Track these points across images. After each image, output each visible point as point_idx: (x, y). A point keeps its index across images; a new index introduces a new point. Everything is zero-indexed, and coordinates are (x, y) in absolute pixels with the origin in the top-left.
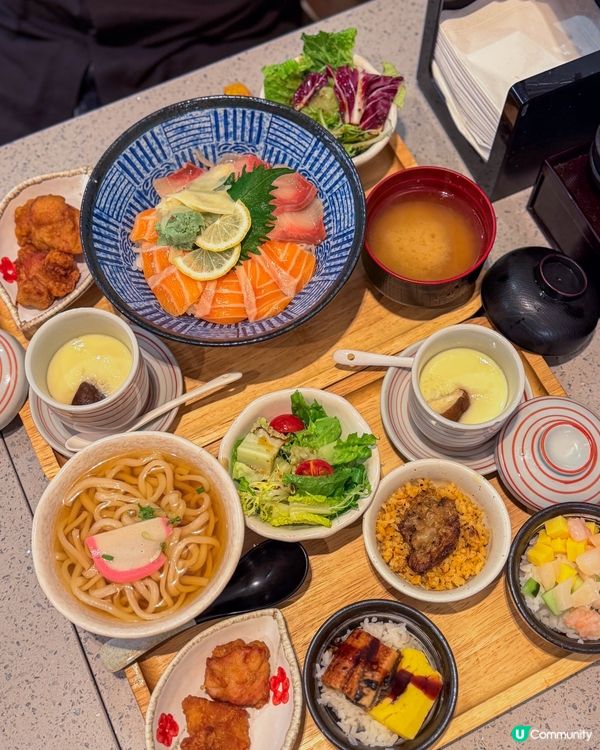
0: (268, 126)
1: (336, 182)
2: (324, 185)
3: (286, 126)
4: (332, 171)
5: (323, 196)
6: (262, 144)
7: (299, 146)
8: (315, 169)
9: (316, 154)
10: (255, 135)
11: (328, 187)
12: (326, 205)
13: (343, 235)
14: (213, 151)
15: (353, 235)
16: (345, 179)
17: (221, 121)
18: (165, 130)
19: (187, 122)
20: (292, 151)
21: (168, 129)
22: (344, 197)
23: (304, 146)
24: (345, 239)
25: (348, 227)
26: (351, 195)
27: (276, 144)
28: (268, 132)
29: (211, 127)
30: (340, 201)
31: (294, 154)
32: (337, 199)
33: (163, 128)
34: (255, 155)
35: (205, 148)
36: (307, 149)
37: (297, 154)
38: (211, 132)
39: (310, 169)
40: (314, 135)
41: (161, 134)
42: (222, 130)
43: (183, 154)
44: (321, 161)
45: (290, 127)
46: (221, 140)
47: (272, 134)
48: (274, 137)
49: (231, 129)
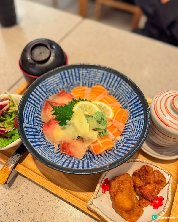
0: (28, 125)
1: (42, 90)
2: (44, 96)
3: (25, 116)
4: (38, 93)
5: (48, 97)
6: (37, 127)
7: (32, 110)
8: (38, 102)
9: (33, 102)
10: (34, 130)
11: (44, 94)
12: (51, 94)
13: (62, 79)
14: (50, 146)
15: (62, 72)
16: (40, 85)
17: (36, 144)
18: (56, 162)
19: (46, 156)
20: (34, 113)
21: (55, 161)
22: (47, 84)
23: (31, 108)
24: (64, 77)
25: (59, 78)
26: (46, 80)
27: (34, 121)
28: (31, 124)
29: (41, 147)
30: (49, 86)
31: (36, 113)
32: (48, 88)
33: (56, 163)
34: (42, 130)
35: (51, 149)
36: (32, 106)
37: (35, 111)
38: (43, 147)
39: (39, 104)
40: (26, 103)
41: (59, 163)
42: (40, 143)
43: (60, 155)
44: (35, 99)
45: (25, 114)
46: (44, 143)
47: (31, 123)
48: (32, 122)
49: (37, 140)
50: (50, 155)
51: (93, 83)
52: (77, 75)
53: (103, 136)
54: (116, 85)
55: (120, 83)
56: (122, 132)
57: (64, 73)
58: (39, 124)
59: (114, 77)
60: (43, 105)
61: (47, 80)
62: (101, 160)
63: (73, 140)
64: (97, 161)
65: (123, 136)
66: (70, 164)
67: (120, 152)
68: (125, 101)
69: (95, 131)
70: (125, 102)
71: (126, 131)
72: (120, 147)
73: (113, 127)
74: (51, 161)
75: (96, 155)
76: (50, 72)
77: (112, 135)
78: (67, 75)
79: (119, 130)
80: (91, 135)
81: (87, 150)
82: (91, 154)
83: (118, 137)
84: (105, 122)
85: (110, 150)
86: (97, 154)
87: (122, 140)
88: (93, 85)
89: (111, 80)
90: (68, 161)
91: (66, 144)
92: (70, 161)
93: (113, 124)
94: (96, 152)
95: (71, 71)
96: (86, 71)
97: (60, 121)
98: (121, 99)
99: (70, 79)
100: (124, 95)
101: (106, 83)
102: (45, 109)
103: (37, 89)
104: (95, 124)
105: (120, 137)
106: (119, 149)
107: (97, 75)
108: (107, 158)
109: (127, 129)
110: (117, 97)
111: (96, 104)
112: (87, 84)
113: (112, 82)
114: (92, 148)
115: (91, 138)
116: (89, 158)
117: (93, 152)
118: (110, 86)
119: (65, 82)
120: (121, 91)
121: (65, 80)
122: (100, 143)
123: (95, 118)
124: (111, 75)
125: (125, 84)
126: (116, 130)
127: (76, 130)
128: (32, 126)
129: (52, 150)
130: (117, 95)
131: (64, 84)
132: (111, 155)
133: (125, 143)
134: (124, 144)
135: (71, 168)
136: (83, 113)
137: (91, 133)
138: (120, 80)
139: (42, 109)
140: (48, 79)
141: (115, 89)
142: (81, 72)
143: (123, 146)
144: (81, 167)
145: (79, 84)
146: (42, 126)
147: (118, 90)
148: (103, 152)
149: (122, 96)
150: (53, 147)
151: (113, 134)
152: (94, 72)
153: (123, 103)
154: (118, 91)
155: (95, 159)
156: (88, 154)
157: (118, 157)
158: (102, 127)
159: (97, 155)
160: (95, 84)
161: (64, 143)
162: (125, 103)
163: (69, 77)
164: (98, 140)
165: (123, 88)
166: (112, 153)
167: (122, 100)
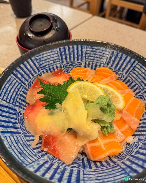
0: (5, 102)
1: (35, 64)
2: (36, 73)
3: (4, 91)
4: (29, 67)
5: (41, 74)
6: (17, 108)
7: (16, 85)
8: (27, 78)
9: (19, 76)
10: (12, 111)
11: (36, 70)
12: (45, 71)
13: (61, 55)
14: (28, 136)
15: (62, 48)
16: (33, 58)
17: (7, 130)
18: (28, 163)
19: (15, 150)
20: (18, 90)
21: (26, 162)
22: (42, 59)
23: (16, 83)
24: (63, 53)
25: (58, 53)
26: (41, 54)
27: (15, 100)
28: (9, 103)
29: (13, 136)
30: (44, 62)
31: (20, 90)
32: (43, 64)
33: (27, 165)
34: (23, 113)
35: (28, 141)
36: (17, 81)
37: (20, 88)
38: (16, 136)
39: (27, 81)
40: (10, 75)
41: (32, 166)
42: (13, 130)
43: (39, 152)
44: (23, 73)
45: (5, 89)
46: (20, 131)
47: (10, 101)
48: (12, 100)
49: (11, 125)
50: (23, 149)
51: (98, 64)
52: (80, 53)
53: (107, 132)
54: (127, 68)
55: (134, 65)
56: (135, 130)
57: (65, 49)
58: (22, 104)
59: (126, 58)
60: (33, 83)
61: (43, 55)
62: (101, 172)
63: (62, 132)
64: (94, 173)
65: (137, 137)
66: (49, 172)
67: (133, 163)
68: (140, 88)
69: (95, 123)
70: (140, 90)
71: (140, 129)
72: (133, 154)
73: (123, 121)
74: (19, 160)
75: (93, 161)
76: (47, 45)
77: (120, 133)
78: (67, 52)
79: (130, 128)
80: (88, 128)
81: (81, 151)
82: (85, 159)
83: (128, 137)
84: (113, 112)
85: (116, 157)
86: (95, 160)
87: (136, 143)
88: (98, 67)
89: (121, 62)
90: (47, 166)
91: (51, 138)
92: (52, 165)
93: (123, 116)
94: (94, 157)
95: (73, 48)
96: (91, 50)
97: (48, 104)
98: (135, 86)
99: (70, 57)
100: (138, 81)
101: (114, 66)
102: (34, 87)
103: (28, 62)
104: (96, 113)
105: (132, 137)
106: (132, 157)
107: (104, 55)
108: (111, 170)
109: (142, 127)
110: (129, 83)
111: (101, 88)
112: (90, 66)
113: (122, 65)
114: (89, 150)
115: (88, 133)
116: (81, 164)
117: (89, 155)
118: (119, 69)
119: (64, 60)
120: (134, 75)
121: (64, 57)
122: (102, 143)
123: (97, 103)
124: (122, 55)
125: (141, 67)
126: (126, 126)
127: (68, 118)
128: (10, 105)
129: (29, 143)
130: (128, 81)
131: (63, 62)
132: (118, 165)
133: (141, 148)
134: (138, 150)
135: (48, 179)
136: (81, 95)
137: (89, 125)
138: (134, 62)
139: (30, 87)
140: (45, 53)
141: (126, 73)
142: (84, 50)
143: (138, 152)
144: (66, 179)
145: (80, 64)
146: (25, 108)
147: (131, 74)
148: (105, 158)
149: (136, 82)
150: (32, 138)
151: (123, 132)
152: (101, 51)
153: (137, 91)
154: (131, 76)
155: (91, 167)
156: (81, 158)
157: (130, 172)
158: (107, 118)
159: (95, 162)
160: (100, 66)
161: (49, 136)
162: (140, 92)
163: (70, 54)
164: (100, 139)
165: (138, 72)
166: (118, 162)
167: (135, 88)
